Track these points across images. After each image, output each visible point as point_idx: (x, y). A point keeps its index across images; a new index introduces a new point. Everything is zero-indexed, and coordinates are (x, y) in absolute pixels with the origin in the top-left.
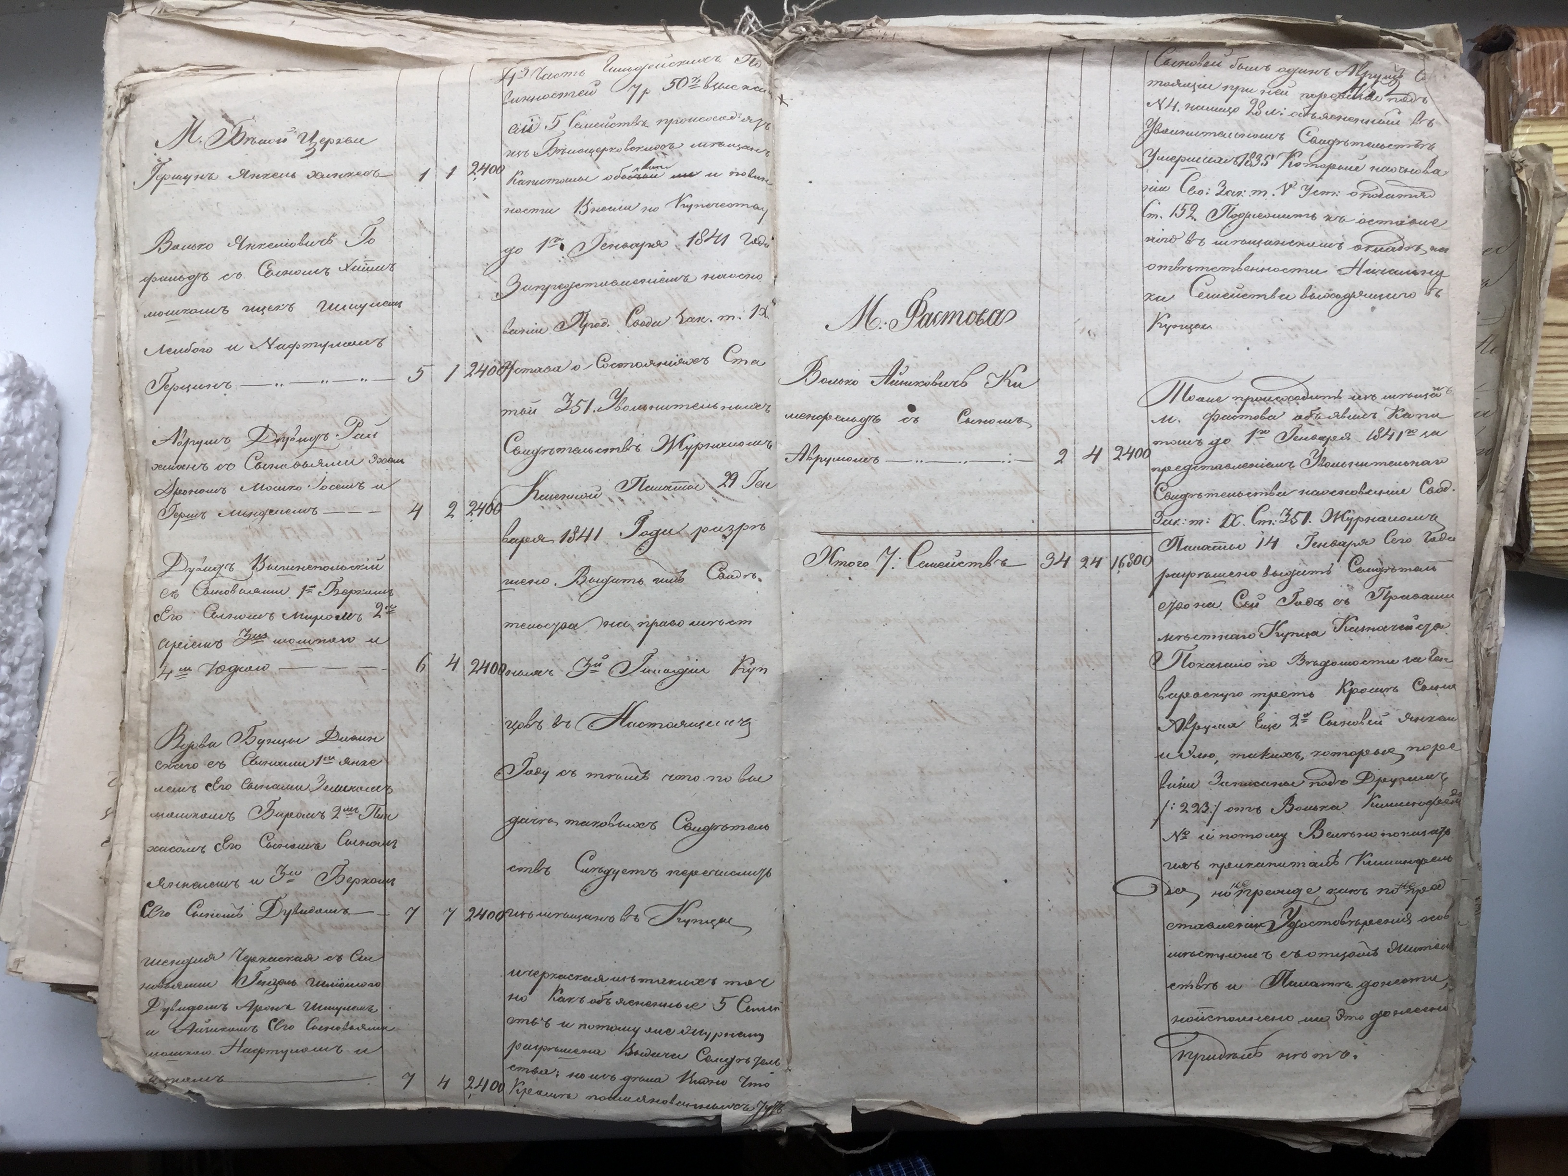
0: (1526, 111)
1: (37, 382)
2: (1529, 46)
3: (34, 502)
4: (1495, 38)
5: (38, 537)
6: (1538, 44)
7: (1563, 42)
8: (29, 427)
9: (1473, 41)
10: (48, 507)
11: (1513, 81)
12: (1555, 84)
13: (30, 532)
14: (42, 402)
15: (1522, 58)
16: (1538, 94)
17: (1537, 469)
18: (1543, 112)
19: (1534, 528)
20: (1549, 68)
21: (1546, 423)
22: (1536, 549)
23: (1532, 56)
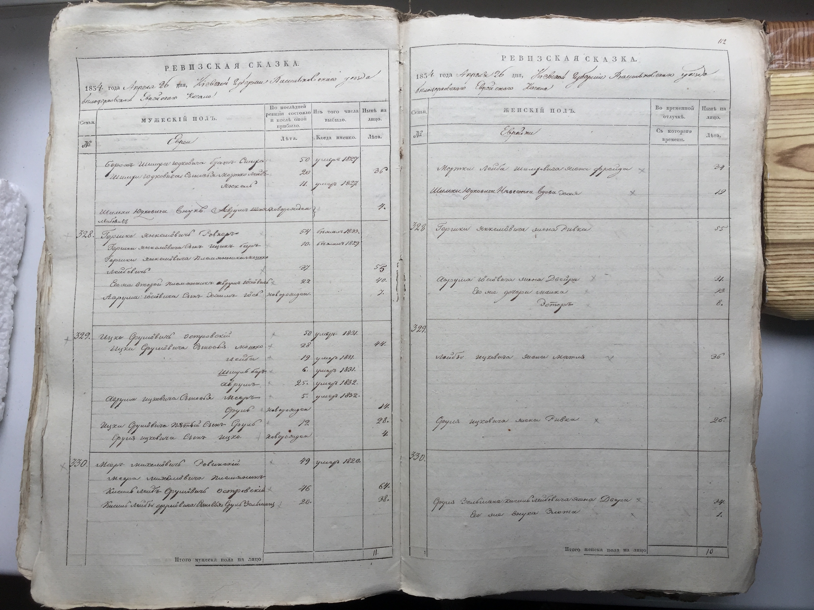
0: (771, 66)
1: (15, 194)
2: (774, 31)
3: (11, 253)
5: (13, 270)
6: (779, 30)
7: (792, 29)
8: (9, 216)
10: (19, 256)
12: (788, 52)
13: (8, 267)
14: (17, 204)
15: (770, 37)
17: (770, 258)
18: (780, 66)
19: (768, 290)
20: (784, 43)
21: (776, 233)
22: (768, 301)
23: (775, 37)
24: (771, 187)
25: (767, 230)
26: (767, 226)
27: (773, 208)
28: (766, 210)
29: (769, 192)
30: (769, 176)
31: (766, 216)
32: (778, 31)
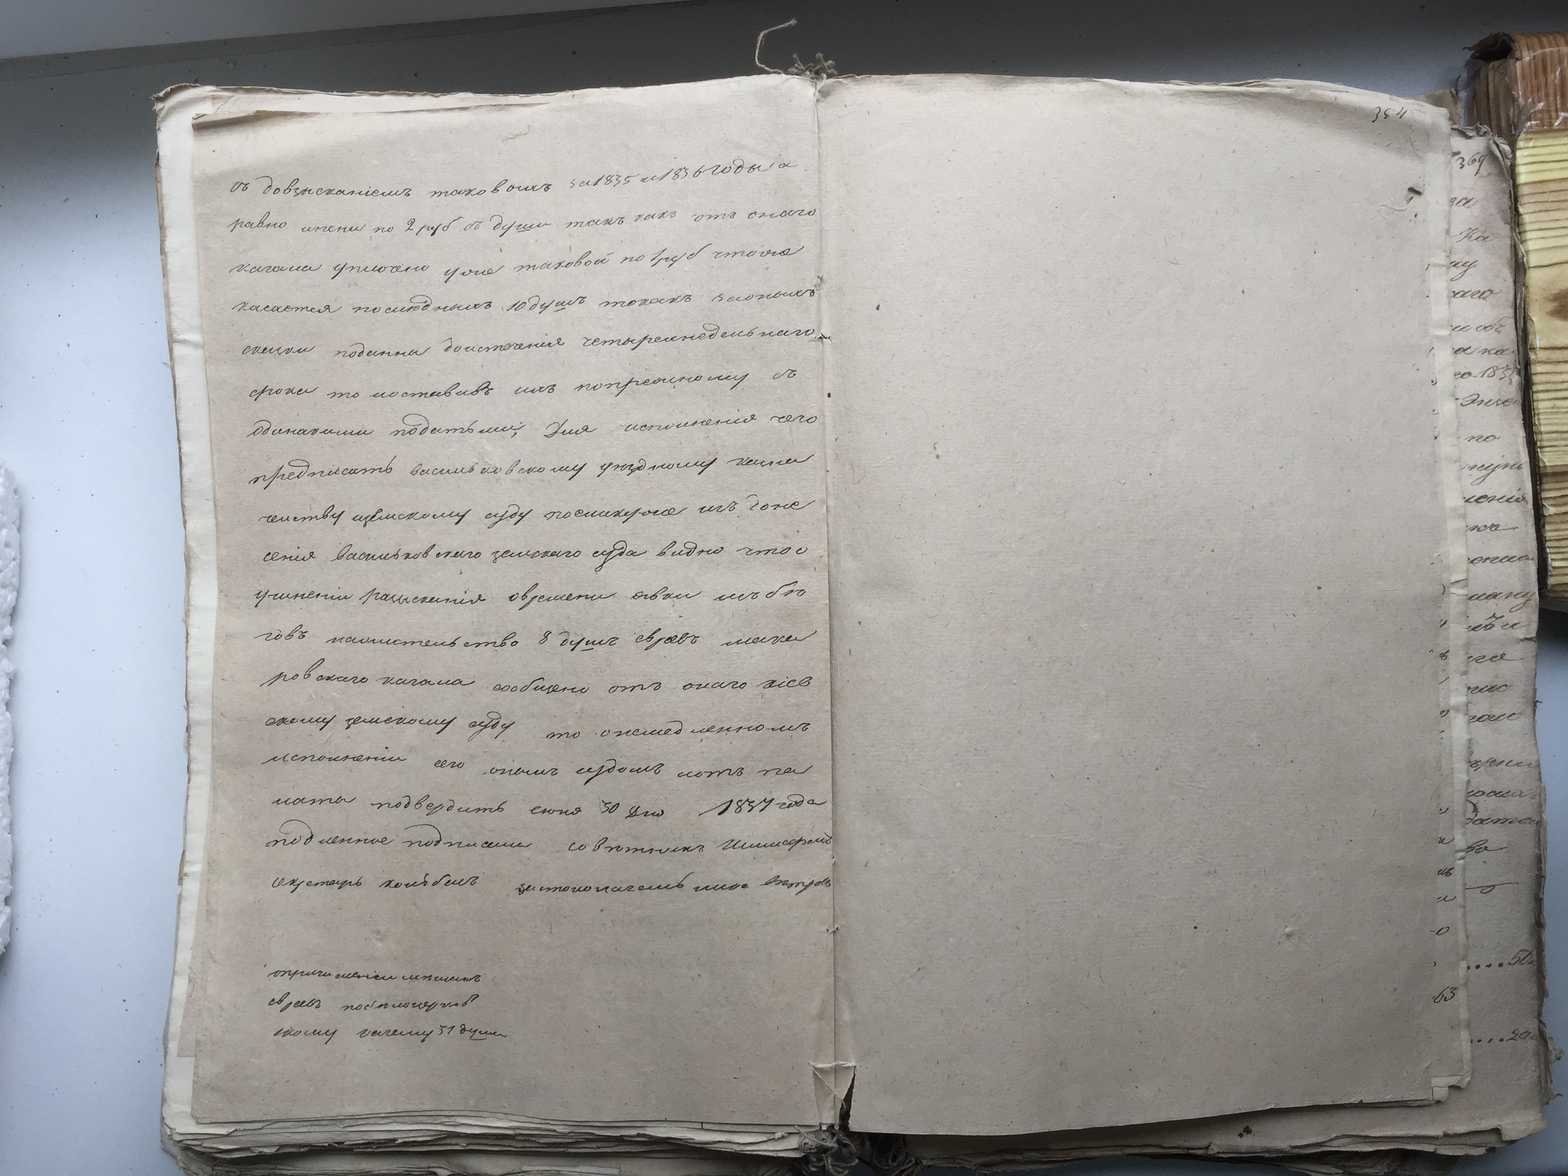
0: (1529, 124)
2: (1529, 55)
4: (1493, 46)
5: (2, 629)
6: (1539, 52)
7: (1564, 49)
9: (1470, 49)
10: (11, 598)
11: (1513, 93)
12: (1559, 93)
15: (1522, 66)
16: (1541, 105)
17: (1551, 502)
18: (1546, 124)
19: (1551, 565)
20: (1551, 77)
21: (1560, 453)
22: (1553, 586)
23: (1532, 65)
24: (1544, 363)
25: (1541, 447)
26: (1542, 440)
27: (1550, 404)
28: (1538, 409)
29: (1541, 373)
30: (1538, 341)
31: (1539, 419)
32: (1537, 52)
